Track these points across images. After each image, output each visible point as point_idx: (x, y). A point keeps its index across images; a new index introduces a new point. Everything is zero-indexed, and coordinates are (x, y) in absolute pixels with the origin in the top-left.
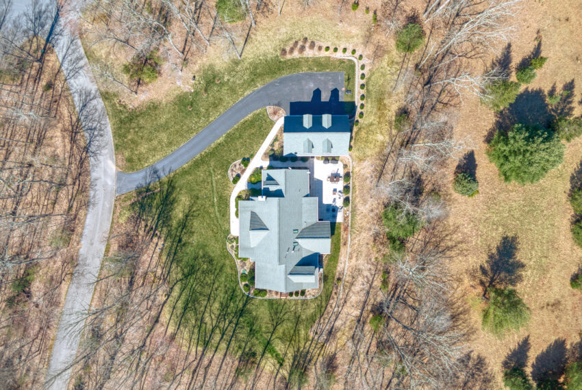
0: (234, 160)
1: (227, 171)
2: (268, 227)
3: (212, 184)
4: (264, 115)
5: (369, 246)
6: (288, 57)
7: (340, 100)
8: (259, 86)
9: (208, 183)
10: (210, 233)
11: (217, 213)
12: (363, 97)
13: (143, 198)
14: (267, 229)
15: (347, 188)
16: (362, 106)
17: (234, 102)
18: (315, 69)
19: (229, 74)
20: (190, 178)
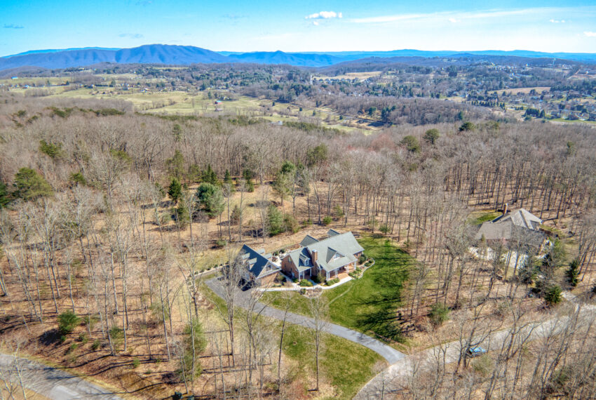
20: (343, 317)
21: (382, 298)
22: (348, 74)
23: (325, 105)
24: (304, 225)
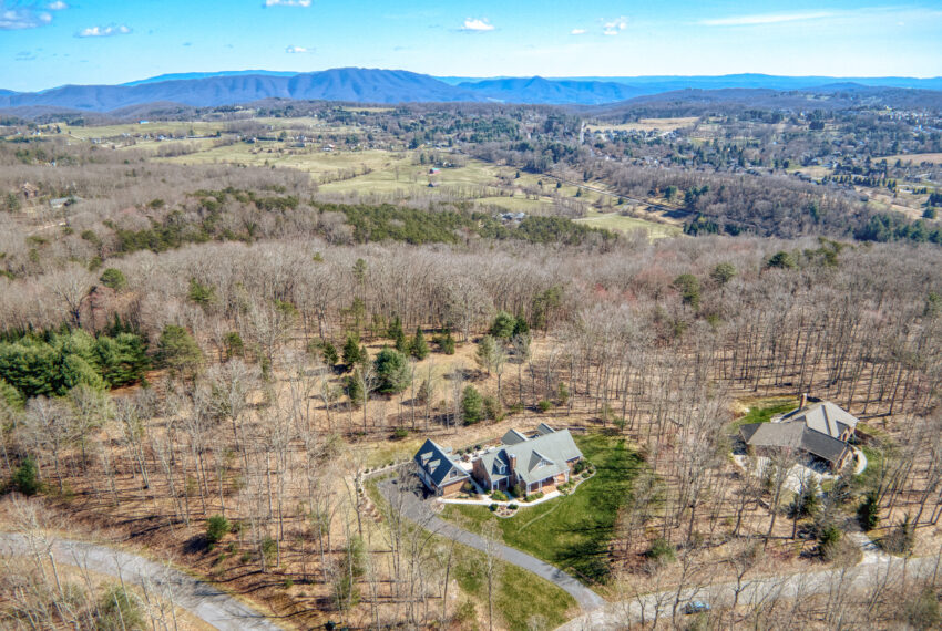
0: (498, 518)
13: (591, 577)
14: (534, 451)
20: (539, 545)
21: (594, 524)
22: (642, 120)
23: (598, 179)
24: (513, 410)
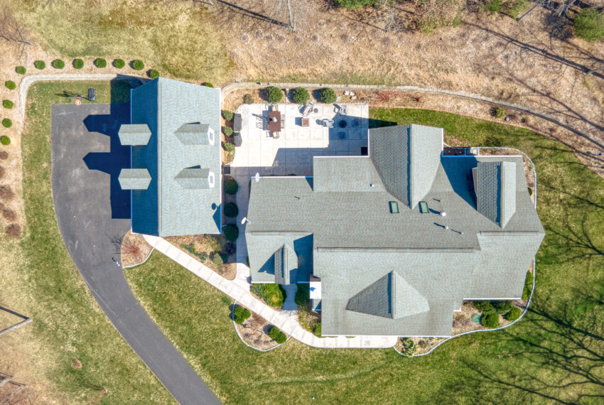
0: (235, 337)
1: (258, 353)
2: (386, 273)
3: (286, 384)
4: (140, 273)
5: (423, 43)
6: (21, 221)
7: (109, 112)
8: (81, 282)
9: (284, 391)
10: (392, 390)
11: (350, 374)
12: (100, 63)
14: (390, 275)
15: (295, 96)
16: (118, 63)
17: (116, 335)
18: (45, 165)
19: (62, 341)
